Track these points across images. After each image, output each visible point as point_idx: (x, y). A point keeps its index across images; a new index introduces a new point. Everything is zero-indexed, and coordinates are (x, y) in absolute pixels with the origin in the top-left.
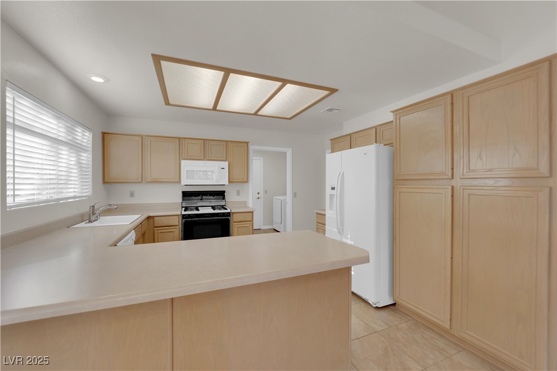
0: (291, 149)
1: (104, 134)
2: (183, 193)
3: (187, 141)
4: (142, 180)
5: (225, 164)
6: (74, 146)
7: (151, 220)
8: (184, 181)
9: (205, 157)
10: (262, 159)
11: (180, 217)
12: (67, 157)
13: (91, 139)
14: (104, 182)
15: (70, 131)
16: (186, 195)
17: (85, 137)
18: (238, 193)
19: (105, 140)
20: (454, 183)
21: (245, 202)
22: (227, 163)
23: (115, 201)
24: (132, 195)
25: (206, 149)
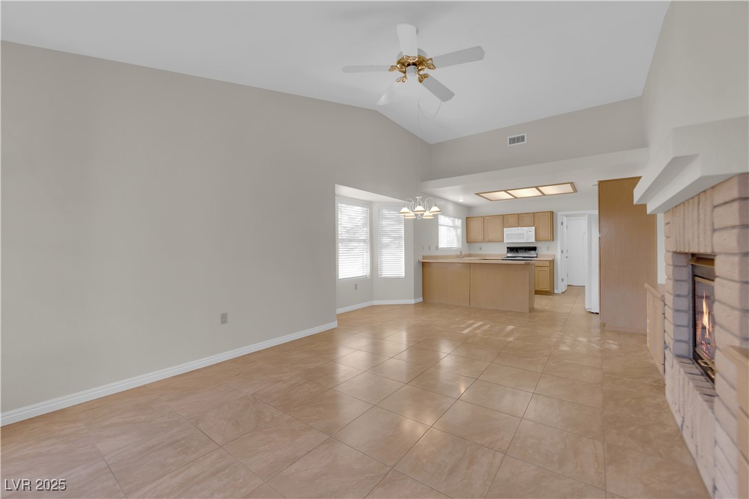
1: (467, 218)
2: (508, 248)
3: (507, 216)
4: (484, 241)
6: (455, 227)
8: (506, 241)
9: (519, 225)
12: (453, 232)
13: (461, 223)
14: (467, 242)
15: (454, 222)
16: (511, 249)
17: (459, 222)
18: (548, 248)
19: (468, 221)
21: (554, 255)
22: (534, 228)
23: (472, 253)
24: (481, 249)
25: (519, 220)
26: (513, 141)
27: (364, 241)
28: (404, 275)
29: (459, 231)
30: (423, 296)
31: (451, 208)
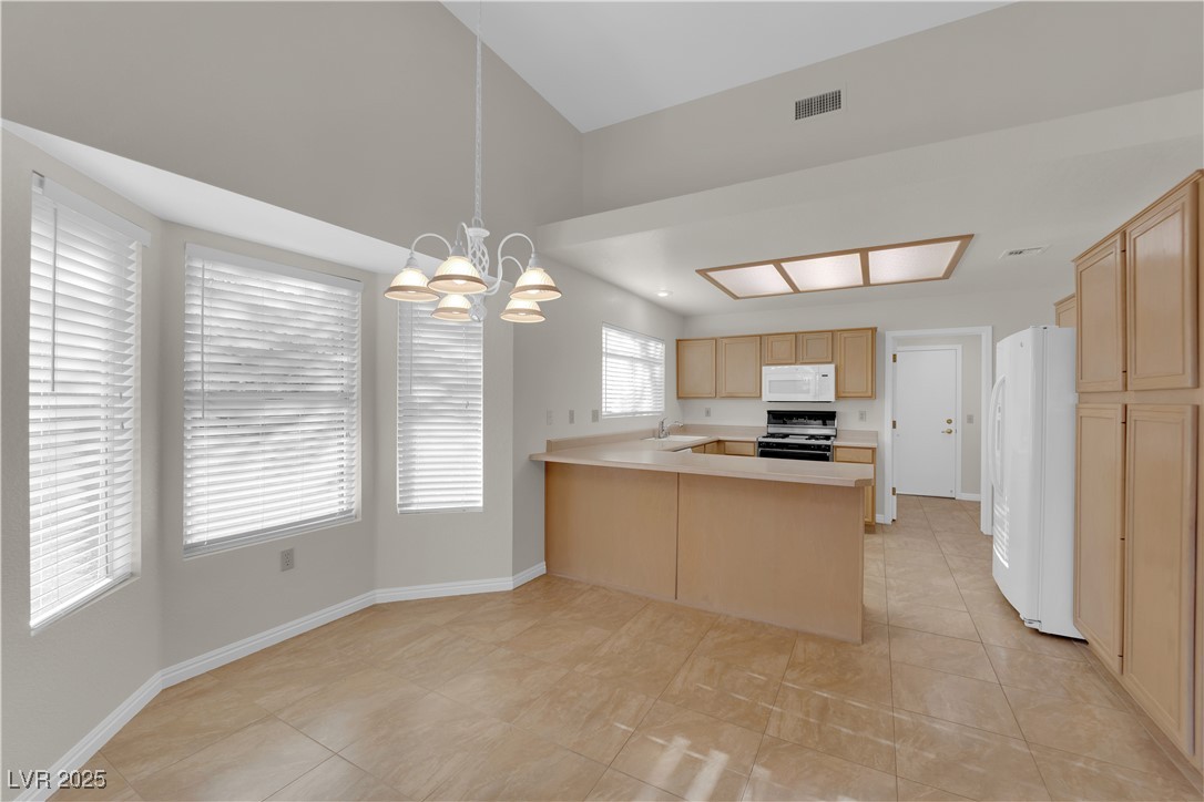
0: (990, 328)
1: (678, 341)
2: (769, 412)
3: (771, 338)
4: (716, 395)
5: (830, 369)
6: (648, 362)
7: (722, 445)
8: (767, 396)
9: (797, 359)
10: (959, 347)
11: (757, 445)
12: (642, 372)
13: (663, 351)
14: (679, 398)
15: (645, 347)
16: (777, 417)
17: (657, 350)
18: (862, 416)
19: (680, 347)
20: (1130, 398)
21: (876, 434)
22: (832, 366)
23: (689, 421)
24: (708, 413)
25: (799, 347)
26: (805, 109)
27: (343, 398)
28: (481, 504)
29: (659, 371)
30: (547, 558)
31: (637, 314)
